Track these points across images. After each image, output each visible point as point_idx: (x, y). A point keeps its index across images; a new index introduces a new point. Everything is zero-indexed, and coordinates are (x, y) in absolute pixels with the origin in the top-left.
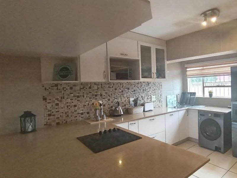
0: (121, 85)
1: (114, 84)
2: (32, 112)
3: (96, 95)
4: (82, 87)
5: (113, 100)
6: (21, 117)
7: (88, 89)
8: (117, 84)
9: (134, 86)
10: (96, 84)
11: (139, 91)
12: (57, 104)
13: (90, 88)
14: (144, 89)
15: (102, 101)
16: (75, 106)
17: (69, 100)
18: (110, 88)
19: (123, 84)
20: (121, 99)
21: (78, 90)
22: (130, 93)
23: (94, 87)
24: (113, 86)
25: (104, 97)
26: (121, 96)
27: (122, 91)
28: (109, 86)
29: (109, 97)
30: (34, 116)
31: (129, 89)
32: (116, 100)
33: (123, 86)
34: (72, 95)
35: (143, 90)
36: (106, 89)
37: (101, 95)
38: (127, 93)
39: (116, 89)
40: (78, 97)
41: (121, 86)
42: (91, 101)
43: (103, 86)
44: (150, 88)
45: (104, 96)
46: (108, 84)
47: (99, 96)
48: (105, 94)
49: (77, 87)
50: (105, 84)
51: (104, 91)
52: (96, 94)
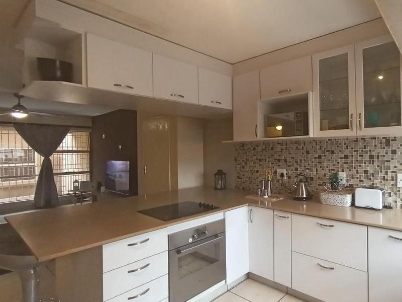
0: (316, 145)
1: (304, 143)
2: (223, 171)
3: (279, 161)
4: (264, 148)
5: (303, 171)
6: (215, 175)
7: (270, 151)
8: (310, 143)
9: (345, 146)
10: (279, 144)
11: (359, 158)
12: (243, 167)
13: (272, 149)
14: (374, 153)
15: (287, 170)
16: (257, 172)
17: (252, 164)
18: (299, 149)
19: (320, 142)
20: (317, 171)
21: (260, 152)
22: (336, 160)
23: (276, 148)
24: (303, 147)
25: (289, 164)
26: (316, 166)
27: (319, 156)
28: (297, 147)
29: (297, 164)
30: (225, 174)
31: (334, 153)
32: (307, 170)
33: (320, 147)
34: (255, 157)
35: (371, 157)
36: (292, 152)
37: (286, 161)
38: (329, 160)
39: (308, 152)
40: (260, 160)
41: (318, 147)
42: (273, 167)
43: (288, 147)
44: (394, 152)
45: (290, 162)
46: (296, 143)
47: (283, 161)
48: (291, 160)
49: (259, 148)
50: (292, 143)
51: (290, 154)
52: (279, 158)
